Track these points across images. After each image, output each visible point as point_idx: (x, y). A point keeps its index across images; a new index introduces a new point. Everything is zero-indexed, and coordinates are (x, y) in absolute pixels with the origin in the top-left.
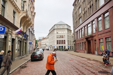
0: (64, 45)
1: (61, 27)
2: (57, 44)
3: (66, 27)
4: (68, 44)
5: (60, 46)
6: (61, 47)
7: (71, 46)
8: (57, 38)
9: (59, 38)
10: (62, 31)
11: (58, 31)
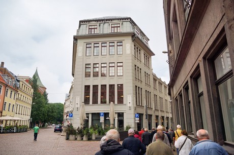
0: (112, 109)
1: (107, 29)
2: (86, 101)
3: (127, 28)
4: (138, 104)
5: (99, 114)
6: (102, 119)
7: (151, 116)
8: (87, 75)
9: (94, 76)
10: (110, 46)
11: (93, 47)
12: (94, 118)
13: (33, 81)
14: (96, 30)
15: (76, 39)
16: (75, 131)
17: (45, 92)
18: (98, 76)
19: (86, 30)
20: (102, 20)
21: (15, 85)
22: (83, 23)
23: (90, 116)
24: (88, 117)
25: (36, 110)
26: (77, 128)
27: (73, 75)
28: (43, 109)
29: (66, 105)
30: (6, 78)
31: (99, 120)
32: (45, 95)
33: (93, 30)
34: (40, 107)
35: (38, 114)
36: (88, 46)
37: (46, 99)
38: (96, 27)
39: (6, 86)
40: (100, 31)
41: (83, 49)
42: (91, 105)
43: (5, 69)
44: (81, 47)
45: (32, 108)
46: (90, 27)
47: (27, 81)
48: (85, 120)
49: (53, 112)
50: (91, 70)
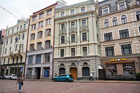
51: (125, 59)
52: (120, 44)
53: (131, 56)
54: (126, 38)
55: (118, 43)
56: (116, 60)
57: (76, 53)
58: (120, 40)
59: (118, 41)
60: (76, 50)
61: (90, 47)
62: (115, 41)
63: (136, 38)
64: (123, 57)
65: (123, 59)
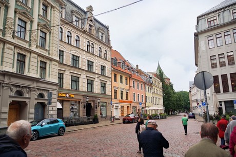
1: (227, 17)
5: (232, 102)
9: (221, 66)
10: (234, 33)
11: (215, 39)
12: (227, 106)
13: (160, 75)
14: (215, 21)
15: (196, 35)
16: (212, 117)
17: (170, 83)
18: (225, 65)
19: (205, 23)
20: (221, 9)
21: (149, 81)
22: (201, 18)
23: (223, 104)
24: (221, 105)
25: (167, 100)
26: (213, 115)
27: (196, 65)
28: (172, 99)
29: (192, 93)
30: (143, 77)
31: (234, 107)
32: (171, 86)
33: (212, 22)
34: (169, 97)
35: (169, 104)
36: (209, 39)
37: (172, 89)
38: (215, 18)
39: (145, 83)
40: (220, 21)
41: (205, 43)
42: (222, 94)
43: (140, 70)
44: (203, 42)
45: (163, 98)
46: (209, 20)
47: (155, 75)
48: (219, 107)
49: (180, 101)
50: (217, 61)
51: (73, 96)
52: (70, 72)
53: (78, 93)
54: (76, 67)
55: (69, 72)
56: (65, 95)
57: (29, 69)
58: (71, 68)
59: (69, 68)
60: (29, 61)
61: (52, 66)
62: (66, 67)
63: (84, 72)
64: (71, 92)
65: (72, 96)
